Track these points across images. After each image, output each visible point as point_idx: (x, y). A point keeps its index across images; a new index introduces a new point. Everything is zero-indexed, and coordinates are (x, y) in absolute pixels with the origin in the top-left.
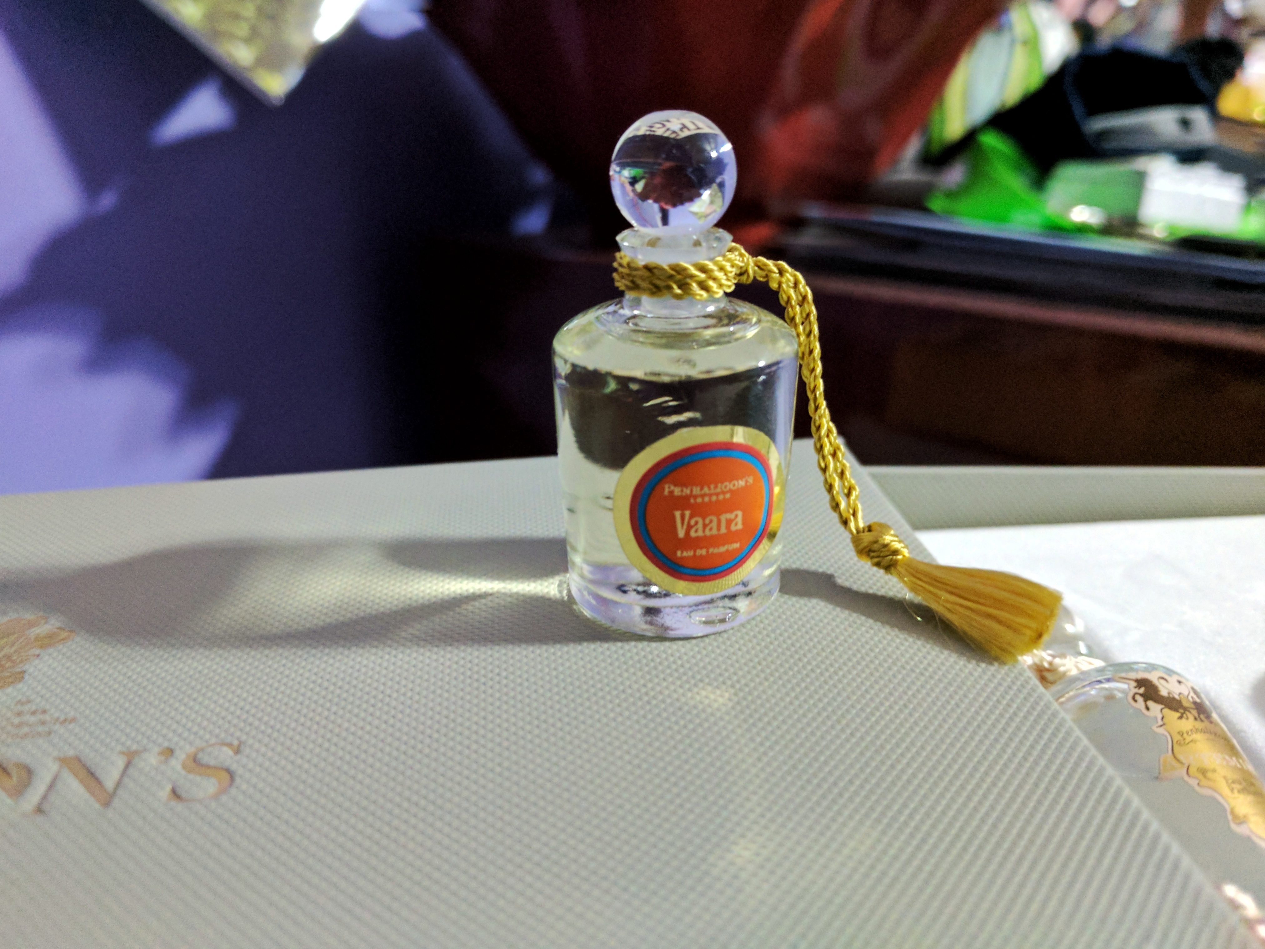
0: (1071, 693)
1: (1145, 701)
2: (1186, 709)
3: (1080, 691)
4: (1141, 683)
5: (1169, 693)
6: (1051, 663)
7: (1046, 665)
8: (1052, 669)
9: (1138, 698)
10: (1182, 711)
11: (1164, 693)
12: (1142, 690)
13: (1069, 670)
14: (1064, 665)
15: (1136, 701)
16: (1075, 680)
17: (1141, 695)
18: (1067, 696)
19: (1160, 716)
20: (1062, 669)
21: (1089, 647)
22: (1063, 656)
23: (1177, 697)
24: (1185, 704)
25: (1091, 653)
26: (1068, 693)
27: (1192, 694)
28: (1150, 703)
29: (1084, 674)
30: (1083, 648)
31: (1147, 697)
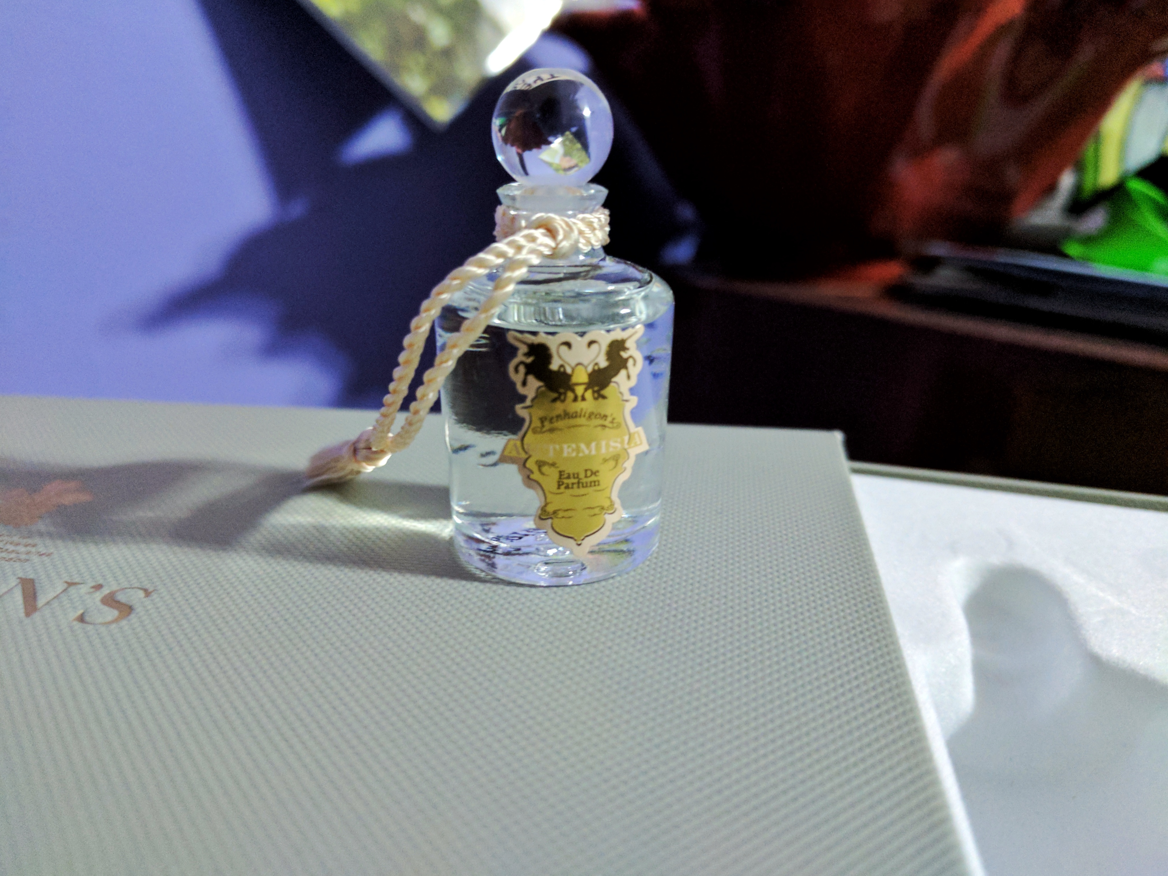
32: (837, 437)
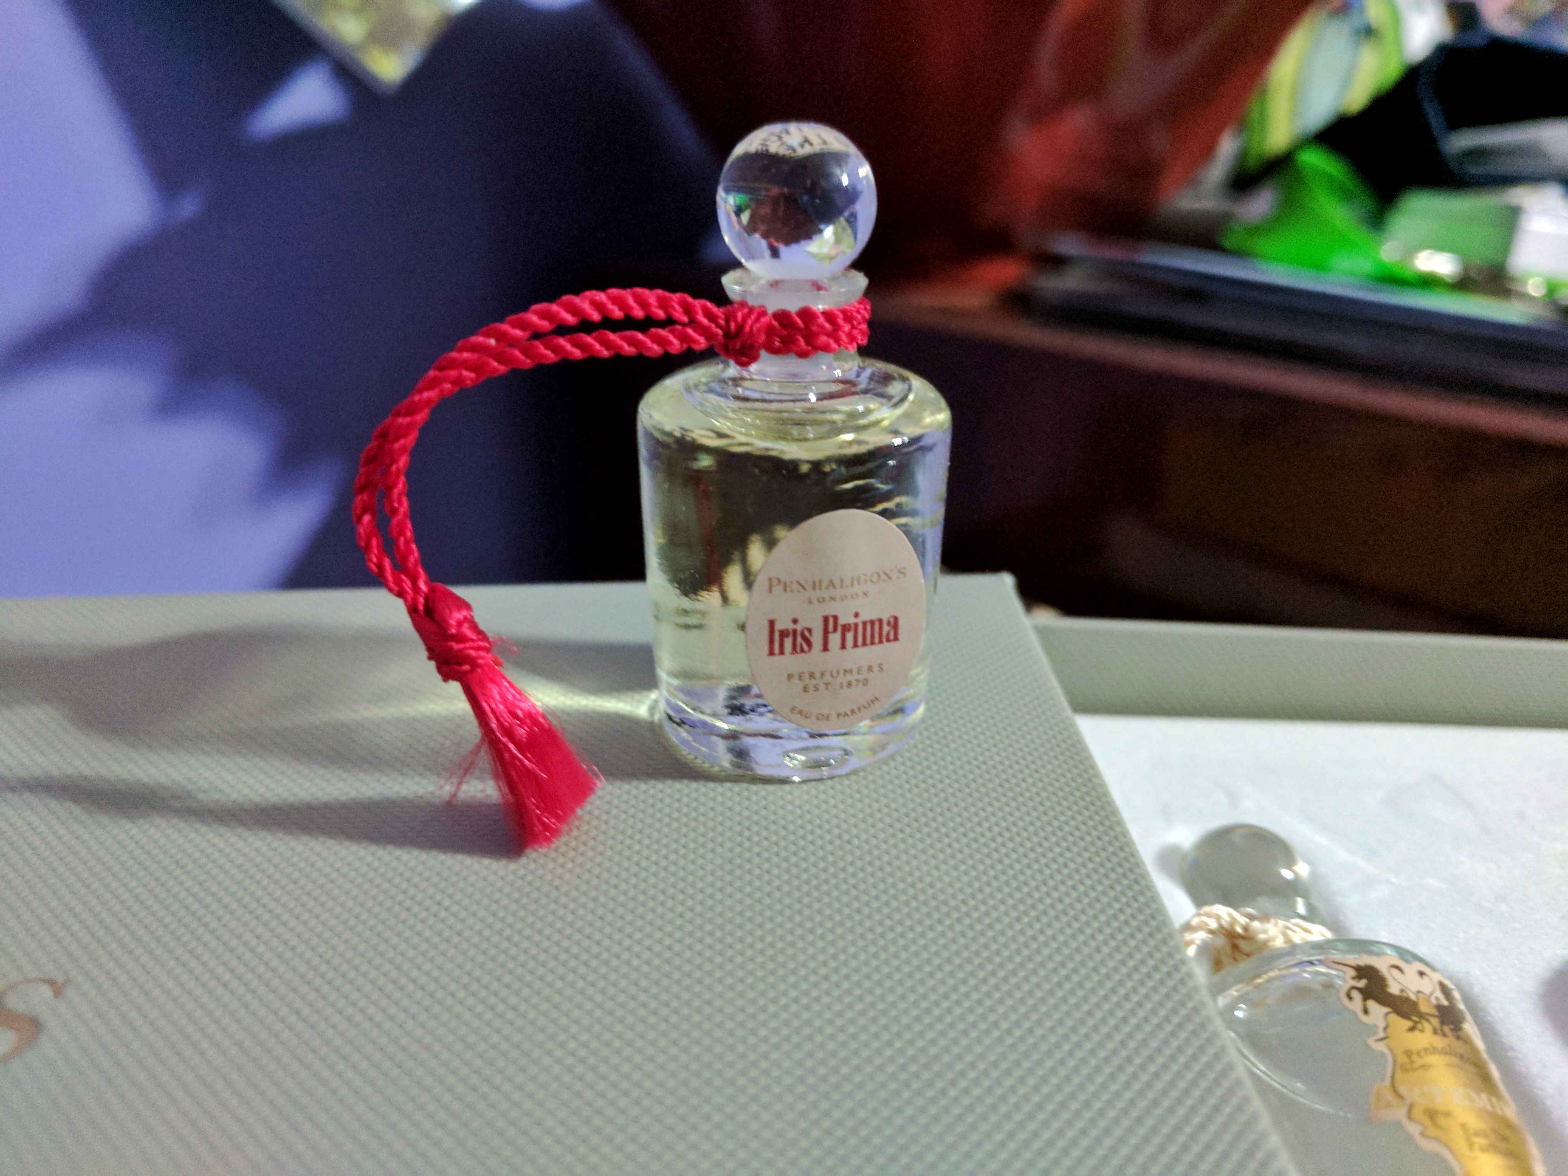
0: (1271, 974)
1: (1365, 999)
2: (1422, 1016)
3: (1284, 972)
4: (1364, 972)
5: (1402, 991)
6: (1246, 928)
7: (1239, 930)
8: (1248, 936)
9: (1356, 994)
10: (1416, 1019)
11: (1394, 989)
12: (1362, 983)
13: (1273, 939)
14: (1265, 932)
15: (1350, 998)
16: (1280, 955)
17: (1360, 990)
18: (1265, 977)
19: (1382, 1024)
20: (1262, 936)
21: (1310, 907)
22: (1265, 917)
23: (1413, 997)
24: (1424, 1008)
25: (1312, 916)
26: (1266, 973)
27: (1438, 994)
28: (1372, 1004)
29: (1293, 948)
30: (1301, 906)
31: (1367, 994)
32: (1007, 581)
